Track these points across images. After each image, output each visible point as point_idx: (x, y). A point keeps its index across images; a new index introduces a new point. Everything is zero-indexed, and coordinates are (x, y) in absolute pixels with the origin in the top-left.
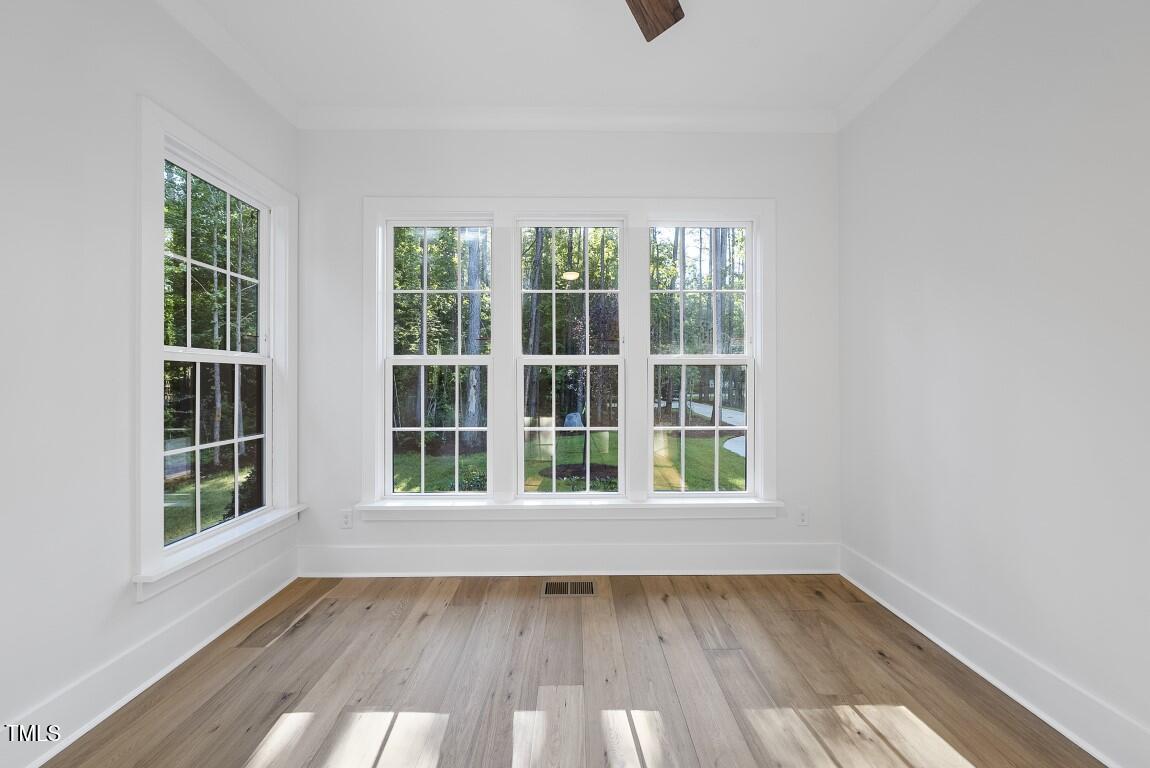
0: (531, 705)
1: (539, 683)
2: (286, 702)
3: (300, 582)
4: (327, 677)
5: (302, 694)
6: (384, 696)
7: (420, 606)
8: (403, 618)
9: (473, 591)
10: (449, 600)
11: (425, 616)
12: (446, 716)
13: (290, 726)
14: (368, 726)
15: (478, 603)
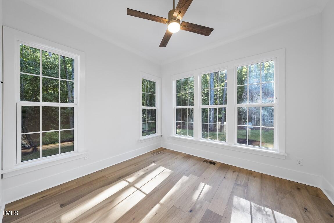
0: (187, 175)
1: (191, 174)
2: (154, 162)
3: (161, 148)
4: (159, 161)
5: (156, 162)
6: (165, 166)
7: (178, 156)
8: (174, 157)
9: (188, 157)
10: (183, 157)
11: (177, 158)
12: (173, 172)
13: (153, 164)
14: (162, 168)
15: (188, 159)
